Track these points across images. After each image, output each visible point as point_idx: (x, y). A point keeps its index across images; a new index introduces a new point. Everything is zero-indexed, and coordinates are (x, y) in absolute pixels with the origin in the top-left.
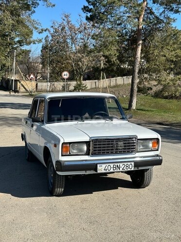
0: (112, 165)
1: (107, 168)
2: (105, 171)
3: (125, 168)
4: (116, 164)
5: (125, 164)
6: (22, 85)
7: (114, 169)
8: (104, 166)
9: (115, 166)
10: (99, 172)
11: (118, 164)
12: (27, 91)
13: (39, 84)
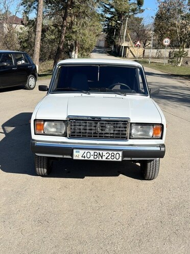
0: (92, 152)
1: (85, 154)
2: (83, 158)
3: (109, 157)
4: (98, 152)
5: (110, 152)
6: (130, 50)
7: (95, 157)
8: (82, 152)
9: (96, 154)
10: (74, 158)
11: (101, 152)
12: (135, 57)
13: (146, 51)
